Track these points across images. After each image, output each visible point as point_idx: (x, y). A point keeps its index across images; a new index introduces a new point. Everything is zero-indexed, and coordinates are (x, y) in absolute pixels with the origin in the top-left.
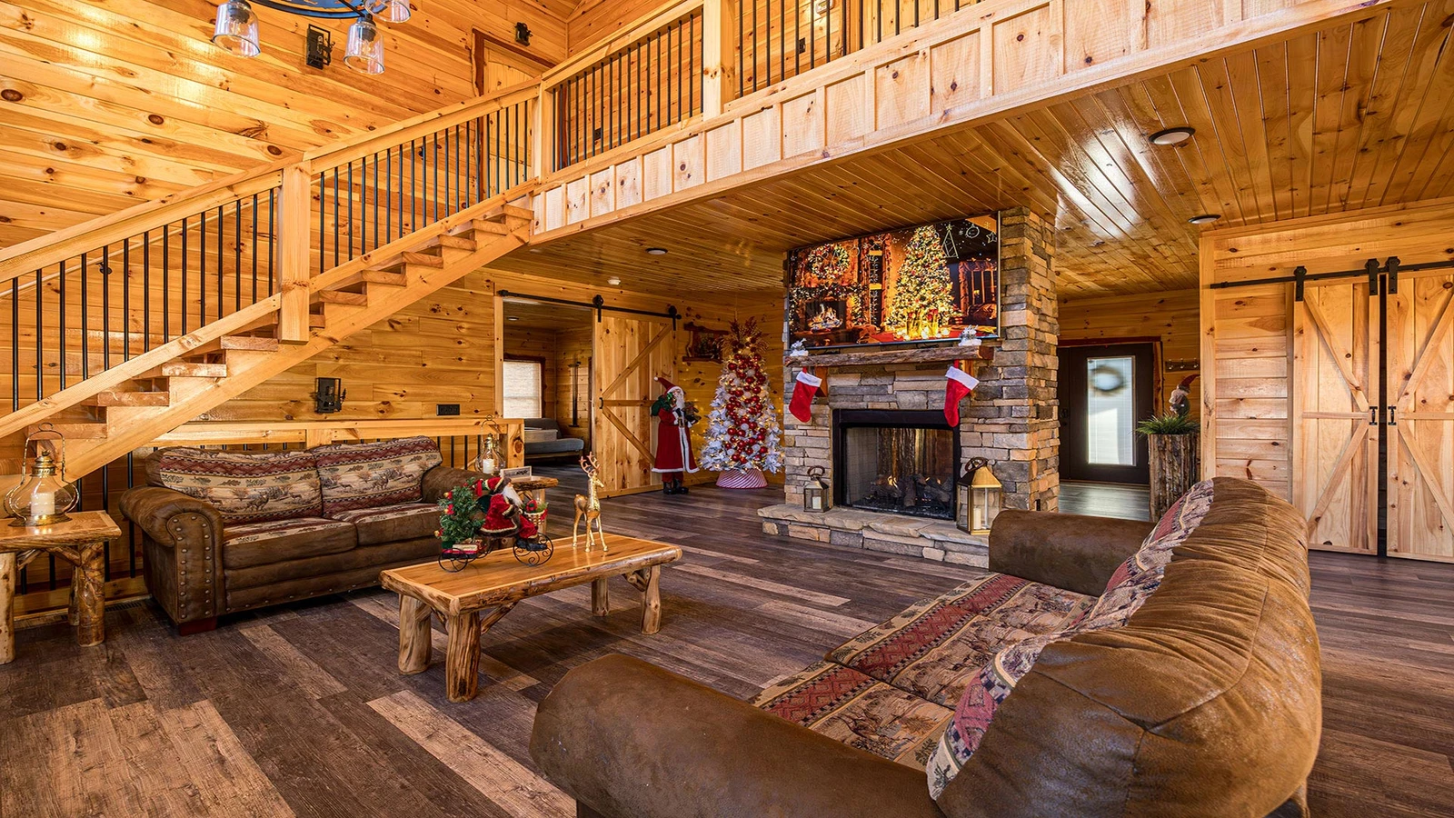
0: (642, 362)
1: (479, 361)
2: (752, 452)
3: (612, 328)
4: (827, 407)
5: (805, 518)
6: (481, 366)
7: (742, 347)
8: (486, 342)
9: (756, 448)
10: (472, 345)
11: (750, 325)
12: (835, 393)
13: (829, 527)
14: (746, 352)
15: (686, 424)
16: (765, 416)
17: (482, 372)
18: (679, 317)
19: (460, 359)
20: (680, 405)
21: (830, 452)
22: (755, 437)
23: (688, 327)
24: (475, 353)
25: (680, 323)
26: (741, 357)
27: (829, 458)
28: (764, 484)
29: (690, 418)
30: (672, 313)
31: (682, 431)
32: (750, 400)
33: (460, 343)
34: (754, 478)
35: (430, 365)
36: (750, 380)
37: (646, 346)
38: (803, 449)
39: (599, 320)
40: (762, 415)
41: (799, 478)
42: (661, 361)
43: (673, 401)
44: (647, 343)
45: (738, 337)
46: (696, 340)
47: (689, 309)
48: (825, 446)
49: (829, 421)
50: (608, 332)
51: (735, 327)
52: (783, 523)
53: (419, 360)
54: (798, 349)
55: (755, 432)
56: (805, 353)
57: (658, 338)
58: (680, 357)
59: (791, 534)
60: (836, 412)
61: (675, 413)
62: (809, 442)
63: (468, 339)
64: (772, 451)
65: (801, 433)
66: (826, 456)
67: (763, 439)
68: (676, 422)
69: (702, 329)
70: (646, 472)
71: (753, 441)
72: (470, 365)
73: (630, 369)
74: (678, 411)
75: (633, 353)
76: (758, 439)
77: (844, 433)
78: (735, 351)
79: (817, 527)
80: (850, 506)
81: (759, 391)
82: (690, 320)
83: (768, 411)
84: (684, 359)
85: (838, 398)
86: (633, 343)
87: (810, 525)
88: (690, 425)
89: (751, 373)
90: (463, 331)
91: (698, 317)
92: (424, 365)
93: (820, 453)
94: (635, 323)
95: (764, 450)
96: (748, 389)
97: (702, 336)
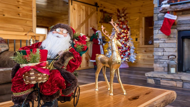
0: (86, 21)
1: (26, 16)
2: (125, 55)
3: (76, 8)
4: (176, 30)
5: (169, 76)
6: (27, 18)
7: (121, 17)
8: (29, 8)
9: (127, 53)
10: (23, 9)
11: (124, 10)
12: (180, 23)
13: (182, 81)
14: (123, 19)
15: (103, 44)
16: (129, 42)
17: (27, 20)
18: (99, 7)
19: (19, 14)
20: (100, 37)
21: (176, 49)
22: (127, 49)
23: (101, 11)
24: (25, 12)
25: (99, 9)
26: (121, 21)
27: (176, 52)
28: (128, 66)
29: (104, 42)
30: (96, 5)
31: (101, 46)
32: (124, 36)
33: (19, 8)
34: (125, 64)
35: (6, 15)
36: (124, 29)
37: (88, 16)
38: (163, 48)
39: (72, 5)
40: (128, 42)
41: (161, 60)
42: (93, 22)
43: (98, 36)
44: (88, 15)
45: (120, 14)
46: (104, 16)
47: (101, 4)
48: (174, 46)
49: (176, 36)
50: (75, 9)
51: (118, 11)
52: (158, 79)
53: (2, 13)
54: (165, 4)
55: (126, 48)
56: (168, 6)
57: (92, 13)
58: (99, 21)
59: (161, 84)
60: (179, 32)
61: (99, 40)
62: (166, 45)
63: (22, 6)
64: (132, 55)
65: (162, 42)
66: (175, 51)
67: (129, 50)
68: (99, 43)
69: (105, 12)
70: (87, 62)
71: (126, 51)
72: (22, 17)
73: (82, 24)
74: (100, 39)
75: (83, 18)
76: (128, 50)
77: (183, 41)
78: (118, 19)
79: (176, 80)
80: (185, 72)
81: (127, 33)
82: (102, 8)
83: (130, 40)
84: (100, 22)
85: (182, 26)
86: (83, 14)
87: (172, 80)
88: (104, 44)
89: (125, 26)
90: (20, 3)
91: (104, 8)
92: (4, 15)
93: (172, 50)
94: (84, 7)
95: (129, 54)
96: (123, 32)
97: (106, 15)
